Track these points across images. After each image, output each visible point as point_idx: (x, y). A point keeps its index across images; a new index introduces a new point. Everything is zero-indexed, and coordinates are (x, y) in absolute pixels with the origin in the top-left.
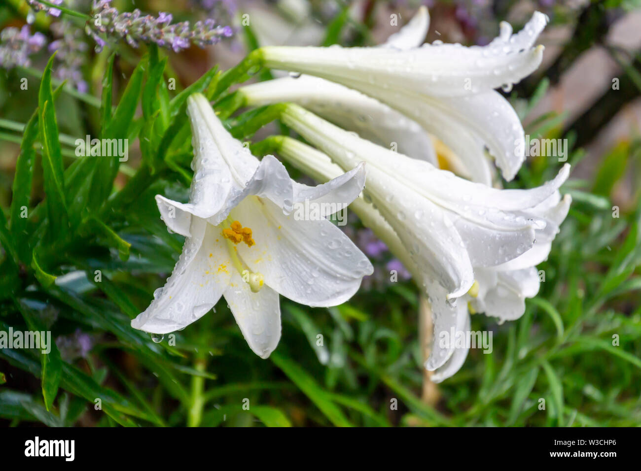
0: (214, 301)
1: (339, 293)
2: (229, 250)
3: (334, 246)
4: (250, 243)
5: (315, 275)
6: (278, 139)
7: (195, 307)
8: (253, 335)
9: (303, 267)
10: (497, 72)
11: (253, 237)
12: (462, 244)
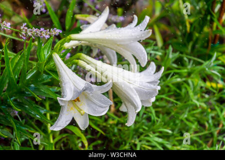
0: (71, 119)
1: (104, 111)
2: (73, 104)
3: (103, 100)
4: (79, 101)
5: (97, 107)
6: (77, 61)
7: (66, 122)
8: (81, 125)
9: (94, 106)
10: (138, 37)
11: (80, 99)
12: (137, 94)
